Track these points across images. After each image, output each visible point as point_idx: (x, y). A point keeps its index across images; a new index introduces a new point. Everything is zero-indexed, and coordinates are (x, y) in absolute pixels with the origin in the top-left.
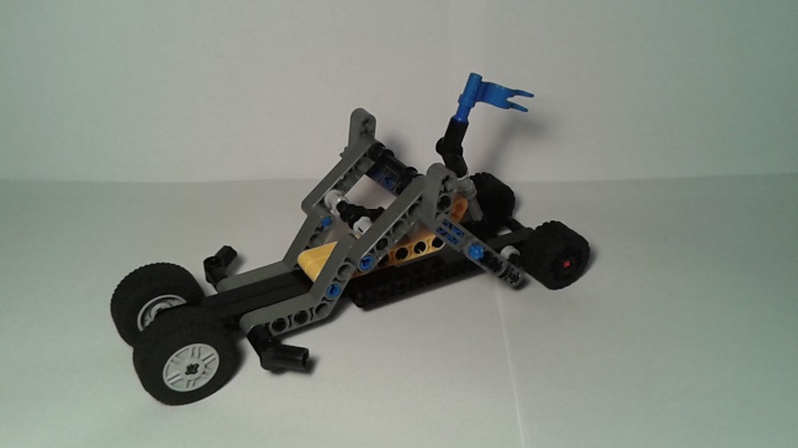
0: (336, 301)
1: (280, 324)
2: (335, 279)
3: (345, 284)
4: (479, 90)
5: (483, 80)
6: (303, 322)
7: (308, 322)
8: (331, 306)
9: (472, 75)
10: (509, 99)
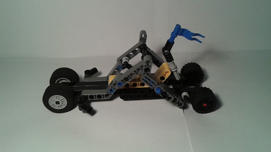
0: (112, 95)
1: (92, 97)
2: (112, 87)
3: (116, 90)
4: (179, 31)
5: (181, 27)
6: (100, 98)
7: (102, 99)
8: (110, 96)
9: (177, 25)
10: (192, 37)
